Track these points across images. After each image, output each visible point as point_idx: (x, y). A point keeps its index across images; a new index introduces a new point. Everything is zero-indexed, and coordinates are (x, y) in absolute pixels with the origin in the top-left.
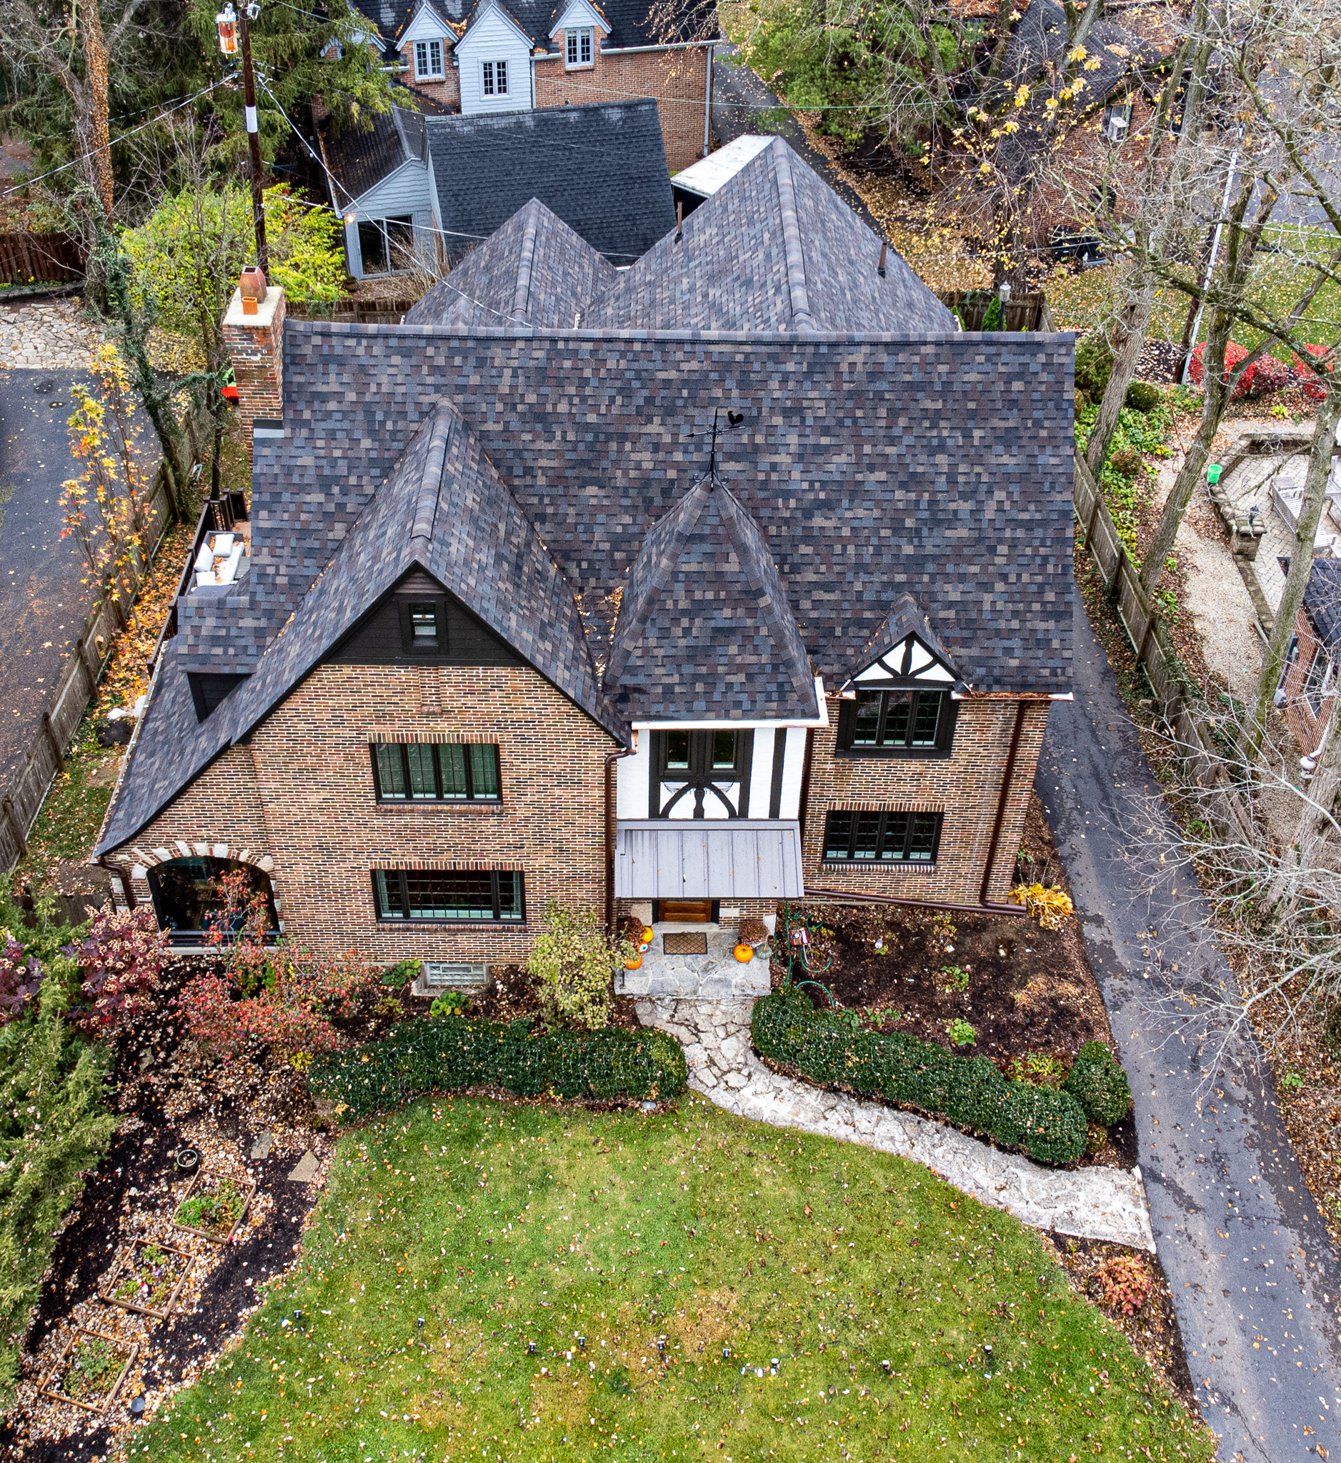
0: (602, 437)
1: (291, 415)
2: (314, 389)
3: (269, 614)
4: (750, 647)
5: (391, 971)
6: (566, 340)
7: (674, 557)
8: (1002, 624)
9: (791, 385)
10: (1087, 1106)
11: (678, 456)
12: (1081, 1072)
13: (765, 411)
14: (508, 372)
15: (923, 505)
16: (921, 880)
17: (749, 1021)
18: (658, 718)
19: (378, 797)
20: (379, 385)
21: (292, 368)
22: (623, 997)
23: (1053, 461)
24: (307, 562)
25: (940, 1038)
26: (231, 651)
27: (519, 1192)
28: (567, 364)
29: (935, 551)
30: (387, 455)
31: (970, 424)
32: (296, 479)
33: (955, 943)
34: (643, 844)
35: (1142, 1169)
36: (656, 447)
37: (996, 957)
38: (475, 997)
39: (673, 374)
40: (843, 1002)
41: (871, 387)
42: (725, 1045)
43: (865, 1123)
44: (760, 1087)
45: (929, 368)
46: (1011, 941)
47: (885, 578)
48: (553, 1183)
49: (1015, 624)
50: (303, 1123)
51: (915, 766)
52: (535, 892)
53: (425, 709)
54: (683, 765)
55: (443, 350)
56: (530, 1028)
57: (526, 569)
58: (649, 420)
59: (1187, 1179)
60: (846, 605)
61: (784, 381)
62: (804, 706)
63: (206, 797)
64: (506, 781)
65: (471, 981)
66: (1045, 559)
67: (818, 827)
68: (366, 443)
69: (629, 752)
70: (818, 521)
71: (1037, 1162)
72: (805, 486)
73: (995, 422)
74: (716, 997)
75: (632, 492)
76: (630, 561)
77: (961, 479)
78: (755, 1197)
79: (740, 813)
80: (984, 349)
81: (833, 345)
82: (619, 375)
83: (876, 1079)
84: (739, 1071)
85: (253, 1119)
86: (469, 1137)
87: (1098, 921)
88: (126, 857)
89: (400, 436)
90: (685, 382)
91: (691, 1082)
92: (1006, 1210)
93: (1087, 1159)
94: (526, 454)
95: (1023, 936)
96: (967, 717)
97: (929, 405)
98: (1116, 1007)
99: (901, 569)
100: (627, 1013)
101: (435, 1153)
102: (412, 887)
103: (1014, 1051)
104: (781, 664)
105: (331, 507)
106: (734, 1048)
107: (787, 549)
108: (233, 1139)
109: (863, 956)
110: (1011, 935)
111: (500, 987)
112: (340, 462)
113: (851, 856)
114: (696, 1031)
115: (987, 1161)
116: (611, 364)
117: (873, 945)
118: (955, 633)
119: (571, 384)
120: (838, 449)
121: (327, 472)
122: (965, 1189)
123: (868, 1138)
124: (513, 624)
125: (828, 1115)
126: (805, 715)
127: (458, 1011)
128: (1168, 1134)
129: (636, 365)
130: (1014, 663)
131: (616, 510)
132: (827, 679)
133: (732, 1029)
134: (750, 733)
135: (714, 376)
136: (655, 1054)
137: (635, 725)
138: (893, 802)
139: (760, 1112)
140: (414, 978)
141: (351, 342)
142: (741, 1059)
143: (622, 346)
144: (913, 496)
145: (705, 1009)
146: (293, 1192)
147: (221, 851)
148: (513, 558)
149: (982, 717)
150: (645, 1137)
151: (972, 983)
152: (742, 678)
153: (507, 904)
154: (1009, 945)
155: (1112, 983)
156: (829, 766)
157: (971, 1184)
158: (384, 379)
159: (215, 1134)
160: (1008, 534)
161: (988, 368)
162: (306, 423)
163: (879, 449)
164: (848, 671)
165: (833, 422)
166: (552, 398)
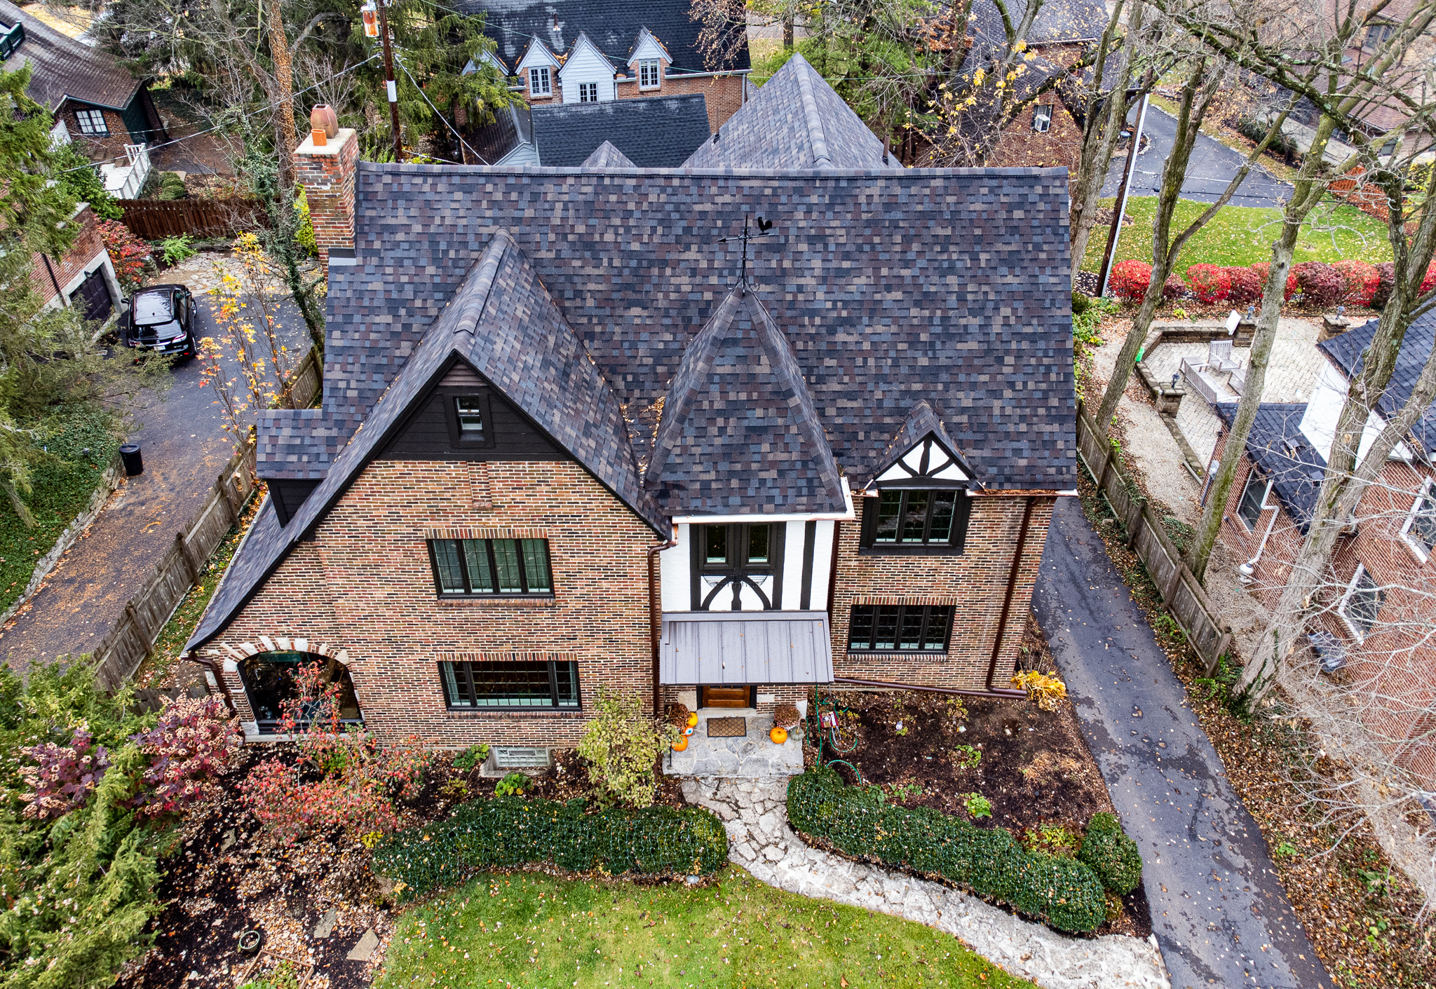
0: (645, 263)
1: (362, 245)
2: (383, 222)
3: (340, 424)
4: (781, 445)
5: (462, 755)
6: (612, 176)
7: (709, 360)
8: (1011, 428)
9: (815, 215)
10: (1103, 876)
11: (714, 280)
12: (1094, 843)
13: (791, 239)
14: (559, 206)
15: (936, 321)
16: (936, 668)
17: (785, 797)
18: (697, 512)
19: (439, 592)
20: (443, 218)
21: (364, 204)
22: (670, 776)
23: (1052, 280)
24: (375, 377)
25: (959, 811)
26: (305, 458)
27: (569, 968)
28: (613, 198)
29: (948, 362)
30: (450, 280)
31: (977, 248)
32: (366, 303)
33: (967, 724)
34: (685, 634)
35: (1158, 937)
36: (694, 272)
37: (1004, 738)
38: (537, 778)
39: (708, 207)
40: (869, 778)
41: (887, 216)
42: (763, 820)
43: (894, 893)
44: (796, 860)
45: (938, 199)
46: (1015, 722)
47: (903, 387)
48: (600, 958)
49: (1023, 427)
50: (367, 901)
51: (930, 562)
52: (588, 679)
53: (476, 504)
54: (722, 560)
55: (501, 187)
56: (584, 806)
57: (573, 377)
58: (688, 248)
59: (1202, 946)
60: (867, 412)
61: (808, 212)
62: (833, 501)
63: (283, 594)
64: (557, 575)
65: (534, 762)
66: (1048, 367)
67: (844, 619)
68: (431, 270)
69: (670, 545)
70: (841, 337)
71: (1058, 931)
72: (829, 305)
73: (1000, 247)
74: (754, 776)
75: (673, 313)
76: (671, 374)
77: (970, 297)
78: (793, 969)
79: (774, 605)
80: (986, 181)
81: (851, 179)
82: (659, 208)
83: (903, 851)
84: (776, 845)
85: (321, 898)
86: (523, 913)
87: (1089, 702)
88: (216, 652)
89: (461, 263)
90: (719, 214)
91: (732, 857)
92: (1033, 981)
93: (1106, 928)
94: (576, 279)
95: (1025, 716)
96: (978, 515)
97: (940, 231)
98: (1114, 779)
99: (917, 378)
100: (673, 791)
101: (491, 928)
102: (476, 677)
103: (1027, 823)
104: (810, 461)
105: (398, 328)
106: (772, 823)
107: (813, 362)
108: (299, 918)
109: (885, 737)
110: (1014, 716)
111: (559, 769)
112: (407, 287)
113: (872, 647)
114: (737, 808)
115: (1011, 930)
116: (652, 198)
117: (894, 727)
118: (969, 436)
119: (616, 217)
120: (858, 272)
121: (394, 295)
122: (993, 960)
123: (898, 908)
124: (557, 419)
125: (859, 886)
126: (833, 509)
127: (519, 791)
128: (1178, 901)
129: (674, 199)
130: (1023, 462)
131: (658, 329)
132: (852, 479)
133: (769, 805)
134: (781, 526)
135: (745, 208)
136: (698, 831)
137: (675, 520)
138: (911, 597)
139: (796, 884)
140: (483, 761)
141: (419, 180)
142: (778, 834)
143: (662, 182)
144: (926, 313)
145: (744, 787)
146: (350, 971)
147: (301, 645)
148: (561, 366)
149: (992, 515)
150: (689, 910)
151: (984, 760)
152: (773, 474)
153: (565, 692)
154: (1013, 724)
155: (1108, 759)
156: (853, 563)
157: (997, 954)
158: (447, 213)
159: (282, 913)
160: (1014, 346)
161: (991, 198)
162: (376, 253)
163: (895, 272)
164: (871, 471)
165: (853, 248)
166: (599, 229)
